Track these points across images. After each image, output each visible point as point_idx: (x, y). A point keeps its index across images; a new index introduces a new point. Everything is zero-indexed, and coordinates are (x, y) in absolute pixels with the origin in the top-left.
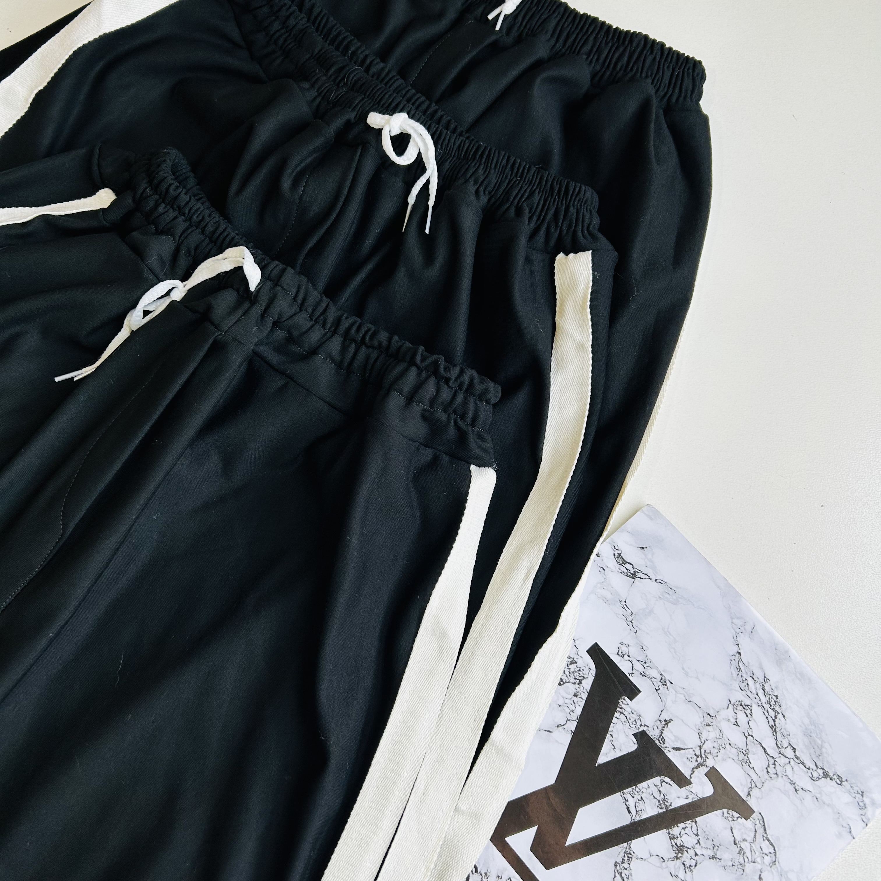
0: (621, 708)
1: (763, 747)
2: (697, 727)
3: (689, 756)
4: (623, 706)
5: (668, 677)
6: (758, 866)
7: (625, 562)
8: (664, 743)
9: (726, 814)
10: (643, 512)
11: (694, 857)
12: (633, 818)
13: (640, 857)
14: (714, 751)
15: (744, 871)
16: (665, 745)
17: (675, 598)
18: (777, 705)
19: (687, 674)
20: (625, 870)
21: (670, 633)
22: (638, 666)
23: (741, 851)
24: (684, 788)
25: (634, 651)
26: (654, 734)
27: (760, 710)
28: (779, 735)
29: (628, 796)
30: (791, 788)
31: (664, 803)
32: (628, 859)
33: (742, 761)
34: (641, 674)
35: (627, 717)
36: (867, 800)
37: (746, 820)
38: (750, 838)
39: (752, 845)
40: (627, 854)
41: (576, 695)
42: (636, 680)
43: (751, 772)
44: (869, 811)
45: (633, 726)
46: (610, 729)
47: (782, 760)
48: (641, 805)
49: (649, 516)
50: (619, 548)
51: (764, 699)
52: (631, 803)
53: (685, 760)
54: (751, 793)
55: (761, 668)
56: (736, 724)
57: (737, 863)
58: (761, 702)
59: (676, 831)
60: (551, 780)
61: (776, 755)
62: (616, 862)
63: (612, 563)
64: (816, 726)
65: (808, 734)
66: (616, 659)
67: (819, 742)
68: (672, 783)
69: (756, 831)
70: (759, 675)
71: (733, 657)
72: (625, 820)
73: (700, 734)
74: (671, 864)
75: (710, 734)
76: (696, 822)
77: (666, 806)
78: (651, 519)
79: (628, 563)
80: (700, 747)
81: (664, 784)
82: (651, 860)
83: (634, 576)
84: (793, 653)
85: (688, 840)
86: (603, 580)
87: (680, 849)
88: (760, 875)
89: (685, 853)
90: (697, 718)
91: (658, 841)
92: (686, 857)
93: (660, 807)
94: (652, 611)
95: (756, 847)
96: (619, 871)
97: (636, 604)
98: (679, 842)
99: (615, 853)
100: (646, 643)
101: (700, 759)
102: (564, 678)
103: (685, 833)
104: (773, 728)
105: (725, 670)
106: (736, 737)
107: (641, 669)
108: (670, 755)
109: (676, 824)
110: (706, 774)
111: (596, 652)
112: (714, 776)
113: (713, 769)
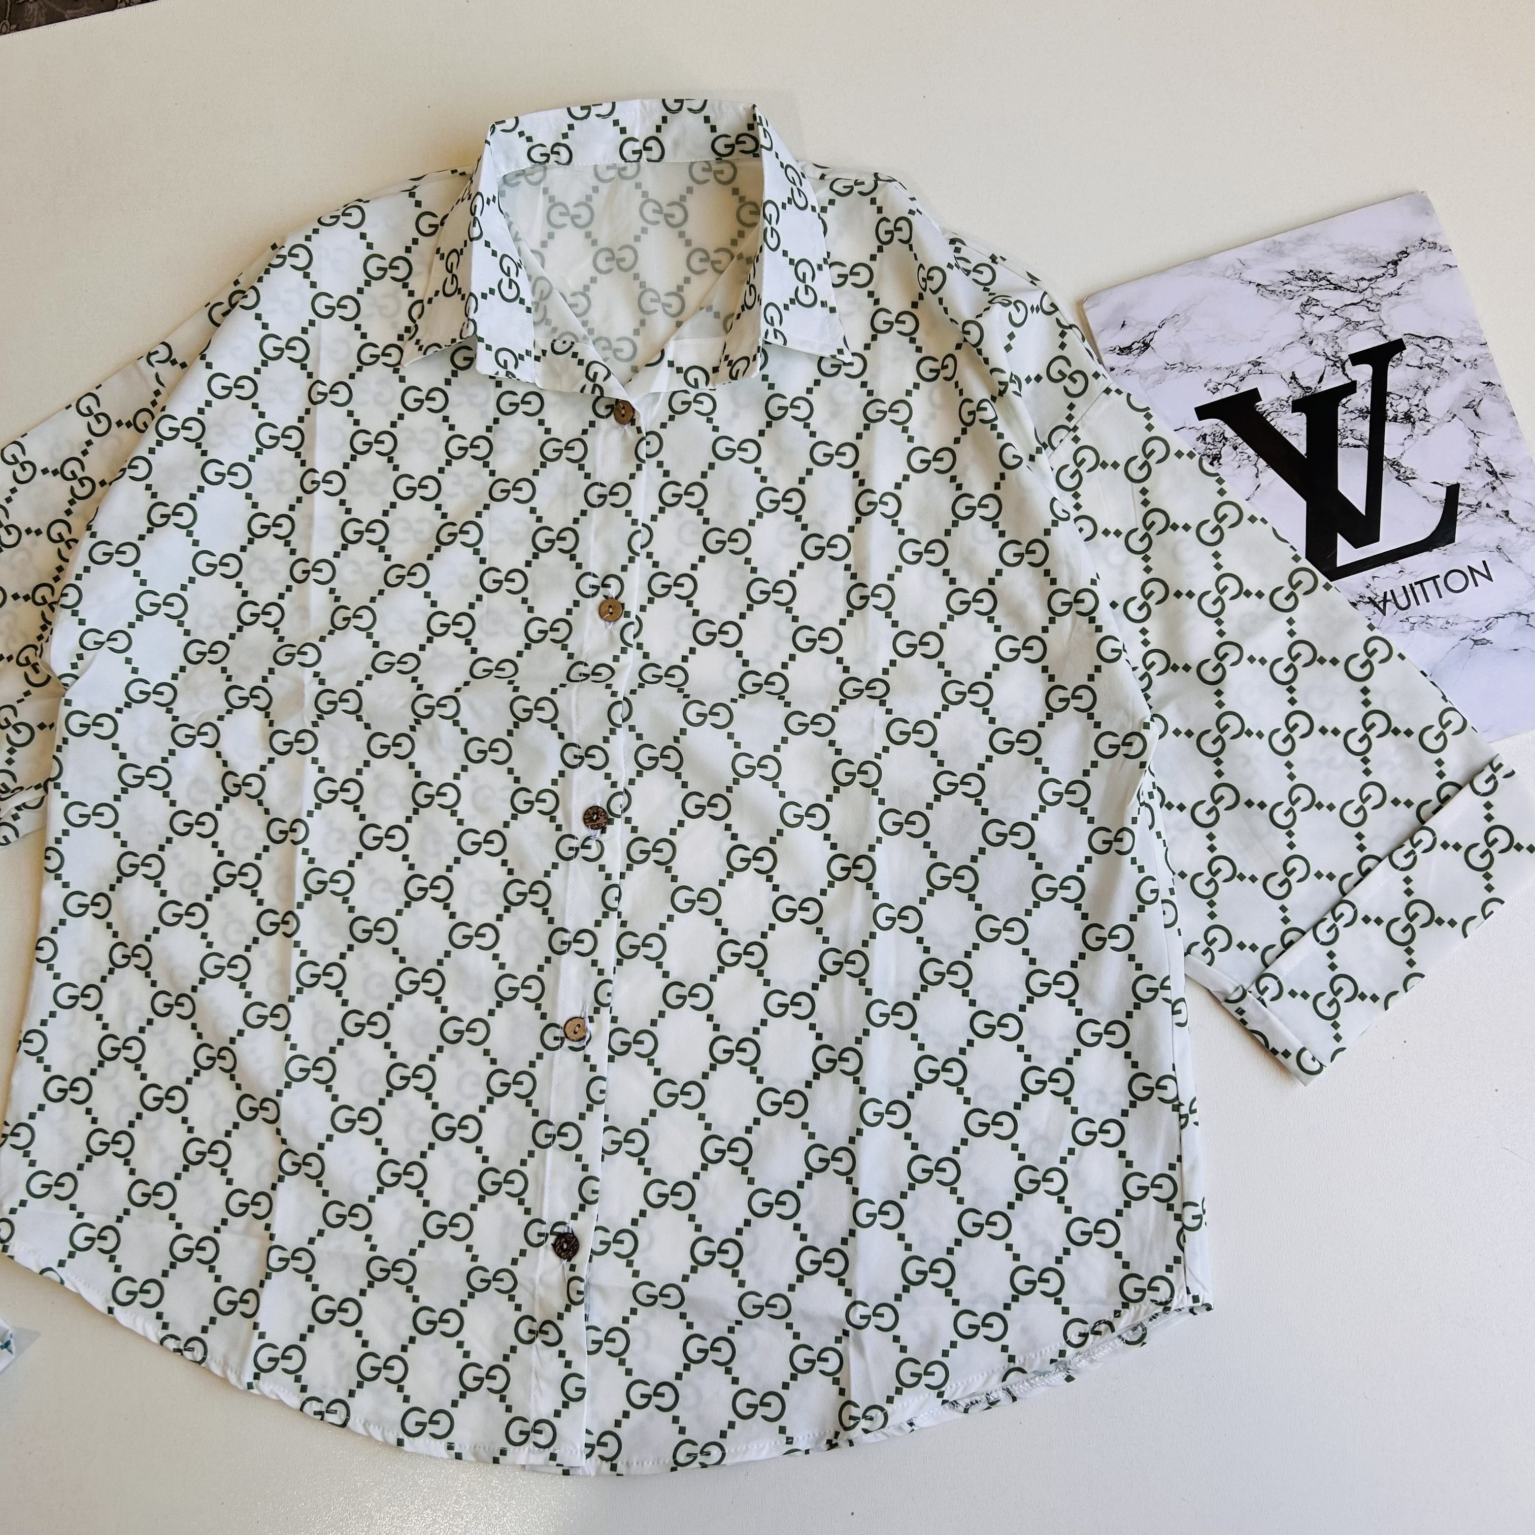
0: (1265, 412)
1: (1351, 305)
2: (1309, 353)
3: (1332, 372)
4: (1263, 410)
5: (1253, 358)
6: (1447, 358)
7: (1130, 348)
8: (1311, 388)
9: (1394, 364)
11: (1418, 409)
12: (1365, 445)
13: (1400, 455)
14: (1336, 348)
15: (1446, 372)
16: (1313, 388)
17: (1183, 318)
18: (1319, 274)
19: (1258, 340)
20: (1407, 473)
21: (1215, 338)
22: (1233, 380)
23: (1429, 366)
24: (1357, 390)
25: (1217, 377)
26: (1298, 394)
27: (1317, 291)
28: (1345, 286)
29: (1345, 441)
30: (1394, 297)
31: (1363, 413)
32: (1399, 466)
33: (1354, 328)
34: (1241, 380)
35: (1275, 410)
36: (1430, 240)
38: (1422, 354)
39: (1428, 353)
40: (1393, 465)
41: (1235, 448)
42: (1244, 388)
43: (1368, 325)
44: (1440, 241)
45: (1285, 409)
46: (1279, 431)
47: (1368, 294)
48: (1357, 434)
50: (1114, 346)
51: (1309, 283)
52: (1351, 441)
53: (1333, 377)
54: (1385, 334)
55: (1280, 272)
56: (1321, 318)
57: (1438, 374)
59: (1390, 414)
60: (1304, 503)
61: (1361, 297)
62: (1396, 477)
63: (1125, 360)
64: (1350, 251)
65: (1355, 261)
66: (1217, 397)
67: (1364, 254)
68: (1348, 398)
69: (1418, 345)
70: (1286, 277)
71: (1260, 292)
72: (1365, 452)
73: (1316, 354)
74: (1416, 431)
75: (1320, 345)
76: (1391, 393)
77: (1366, 412)
79: (1131, 346)
80: (1327, 359)
81: (1346, 405)
82: (1407, 445)
83: (1147, 346)
84: (1278, 238)
85: (1402, 407)
86: (1139, 375)
87: (1408, 417)
88: (1455, 359)
89: (1412, 414)
90: (1301, 350)
91: (1393, 433)
92: (1416, 415)
93: (1364, 418)
94: (1187, 345)
95: (1431, 352)
96: (1405, 478)
97: (1174, 357)
98: (1401, 416)
99: (1388, 474)
100: (1214, 363)
101: (1338, 364)
102: (1215, 452)
103: (1396, 406)
104: (1337, 287)
105: (1269, 304)
106: (1331, 324)
107: (1236, 379)
108: (1324, 388)
109: (1385, 411)
110: (1354, 364)
111: (1203, 412)
112: (1357, 359)
113: (1352, 357)
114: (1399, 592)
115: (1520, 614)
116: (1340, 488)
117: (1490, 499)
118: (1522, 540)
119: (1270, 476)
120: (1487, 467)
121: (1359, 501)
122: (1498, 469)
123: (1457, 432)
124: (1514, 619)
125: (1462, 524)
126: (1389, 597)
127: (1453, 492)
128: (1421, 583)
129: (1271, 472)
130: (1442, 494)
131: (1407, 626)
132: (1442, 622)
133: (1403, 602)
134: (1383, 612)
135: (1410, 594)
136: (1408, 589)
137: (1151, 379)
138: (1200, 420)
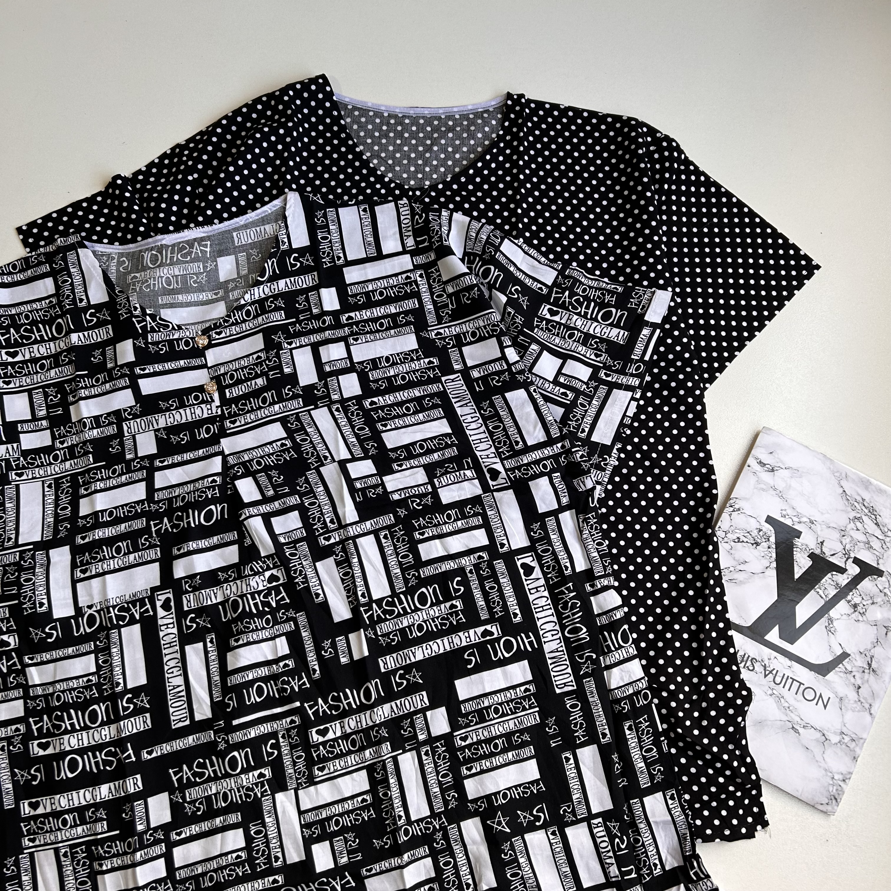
0: (796, 545)
1: (876, 537)
2: (839, 539)
3: (841, 556)
4: (796, 543)
5: (813, 519)
7: (765, 465)
8: (825, 554)
9: (871, 579)
10: (762, 433)
11: (863, 607)
12: (825, 600)
13: (836, 618)
14: (852, 548)
17: (799, 474)
18: (874, 511)
19: (822, 513)
20: (832, 629)
21: (805, 495)
22: (796, 519)
23: (885, 594)
24: (844, 574)
25: (790, 512)
26: (818, 552)
27: (867, 517)
28: (881, 527)
29: (818, 590)
31: (837, 586)
32: (832, 622)
33: (868, 548)
34: (798, 522)
35: (801, 548)
37: (882, 577)
38: (887, 586)
40: (830, 620)
41: (769, 548)
42: (797, 527)
43: (875, 552)
45: (806, 552)
48: (826, 592)
49: (766, 433)
50: (759, 458)
51: (866, 511)
52: (821, 592)
53: (839, 559)
54: (879, 563)
55: (859, 494)
56: (858, 530)
57: (886, 601)
58: (865, 513)
59: (849, 598)
61: (883, 538)
62: (826, 626)
63: (757, 467)
66: (782, 520)
70: (859, 499)
71: (842, 494)
72: (822, 603)
73: (841, 542)
74: (853, 615)
75: (846, 540)
77: (840, 587)
78: (770, 435)
80: (844, 549)
81: (833, 576)
82: (843, 617)
83: (773, 470)
84: (872, 480)
85: (857, 600)
86: (757, 479)
87: (855, 606)
89: (858, 607)
90: (836, 535)
91: (842, 607)
92: (859, 609)
93: (836, 588)
94: (790, 486)
96: (830, 630)
97: (781, 485)
98: (853, 603)
99: (823, 621)
100: (795, 505)
101: (847, 555)
102: (759, 541)
103: (854, 597)
104: (877, 524)
105: (841, 504)
106: (860, 536)
107: (797, 520)
108: (831, 560)
109: (848, 594)
110: (853, 562)
111: (770, 520)
112: (857, 561)
113: (855, 558)
114: (780, 674)
115: (824, 735)
116: (798, 608)
117: (858, 675)
118: (855, 705)
119: (772, 574)
120: (869, 660)
121: (799, 622)
122: (874, 665)
123: (871, 633)
124: (818, 735)
125: (836, 673)
126: (774, 672)
127: (845, 655)
128: (794, 680)
129: (774, 573)
130: (839, 652)
131: (770, 692)
132: (786, 705)
133: (778, 680)
134: (766, 676)
135: (784, 680)
136: (785, 677)
137: (762, 486)
138: (766, 521)
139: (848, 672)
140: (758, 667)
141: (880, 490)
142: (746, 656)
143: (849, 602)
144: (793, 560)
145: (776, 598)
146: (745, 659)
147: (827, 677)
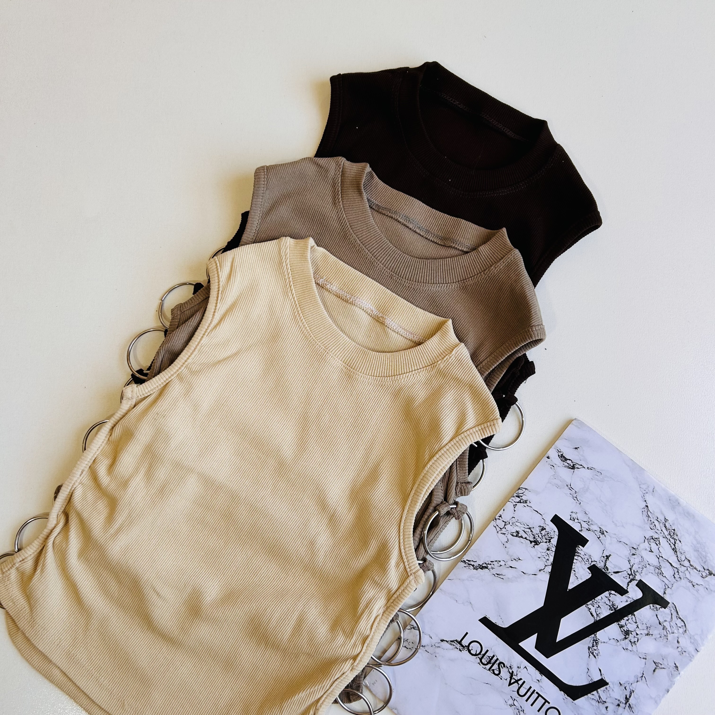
0: (578, 553)
1: (670, 563)
2: (627, 557)
3: (625, 576)
4: (579, 551)
5: (604, 529)
6: (676, 635)
7: (566, 459)
8: (608, 570)
9: (652, 607)
10: (573, 424)
11: (636, 636)
12: (596, 619)
13: (603, 641)
14: (640, 570)
15: (667, 639)
16: (609, 571)
17: (601, 477)
18: (675, 535)
19: (616, 525)
20: (595, 651)
21: (602, 501)
22: (585, 525)
23: (664, 628)
24: (624, 596)
25: (580, 516)
26: (601, 565)
27: (665, 540)
28: (678, 553)
29: (590, 606)
30: (690, 584)
31: (613, 606)
32: (596, 644)
33: (658, 573)
34: (587, 529)
35: (583, 558)
37: (665, 608)
38: (669, 619)
39: (671, 623)
40: (595, 641)
41: (548, 549)
42: (584, 534)
43: (664, 579)
45: (587, 563)
46: (573, 567)
47: (682, 569)
48: (599, 611)
49: (576, 426)
50: (562, 451)
51: (666, 533)
52: (593, 610)
53: (622, 578)
54: (666, 592)
55: (662, 513)
56: (651, 551)
57: (663, 635)
58: (664, 535)
59: (622, 622)
60: (541, 604)
61: (678, 566)
62: (589, 647)
63: (557, 461)
64: (701, 545)
65: (697, 551)
66: (570, 523)
67: (704, 553)
68: (616, 594)
69: (672, 614)
70: (661, 518)
71: (644, 509)
72: (591, 621)
73: (629, 561)
74: (623, 642)
75: (635, 560)
76: (634, 615)
77: (615, 609)
78: (579, 428)
79: (568, 459)
80: (630, 569)
81: (611, 595)
82: (611, 642)
83: (573, 468)
84: (681, 501)
85: (631, 627)
86: (554, 473)
87: (627, 633)
88: (678, 640)
89: (630, 634)
90: (626, 552)
91: (613, 630)
92: (631, 637)
93: (611, 609)
94: (588, 489)
95: (673, 624)
96: (592, 652)
97: (577, 486)
98: (625, 628)
99: (587, 641)
100: (587, 509)
101: (632, 576)
102: (539, 540)
103: (629, 623)
104: (675, 550)
105: (640, 519)
106: (652, 559)
107: (587, 527)
108: (611, 577)
109: (622, 618)
110: (636, 585)
111: (556, 520)
112: (641, 585)
113: (640, 581)
114: (526, 686)
116: (563, 620)
117: (611, 707)
119: (545, 578)
120: (628, 694)
121: (561, 635)
122: (631, 701)
123: (637, 666)
125: (587, 699)
126: (520, 682)
127: (602, 683)
128: (539, 695)
129: (548, 577)
130: (596, 678)
131: (511, 702)
133: (522, 691)
134: (510, 684)
135: (529, 694)
136: (531, 690)
137: (556, 481)
138: (551, 521)
139: (600, 701)
140: (505, 673)
141: (688, 513)
142: (495, 658)
143: (621, 627)
144: (572, 568)
145: (543, 605)
146: (493, 661)
147: (576, 701)
